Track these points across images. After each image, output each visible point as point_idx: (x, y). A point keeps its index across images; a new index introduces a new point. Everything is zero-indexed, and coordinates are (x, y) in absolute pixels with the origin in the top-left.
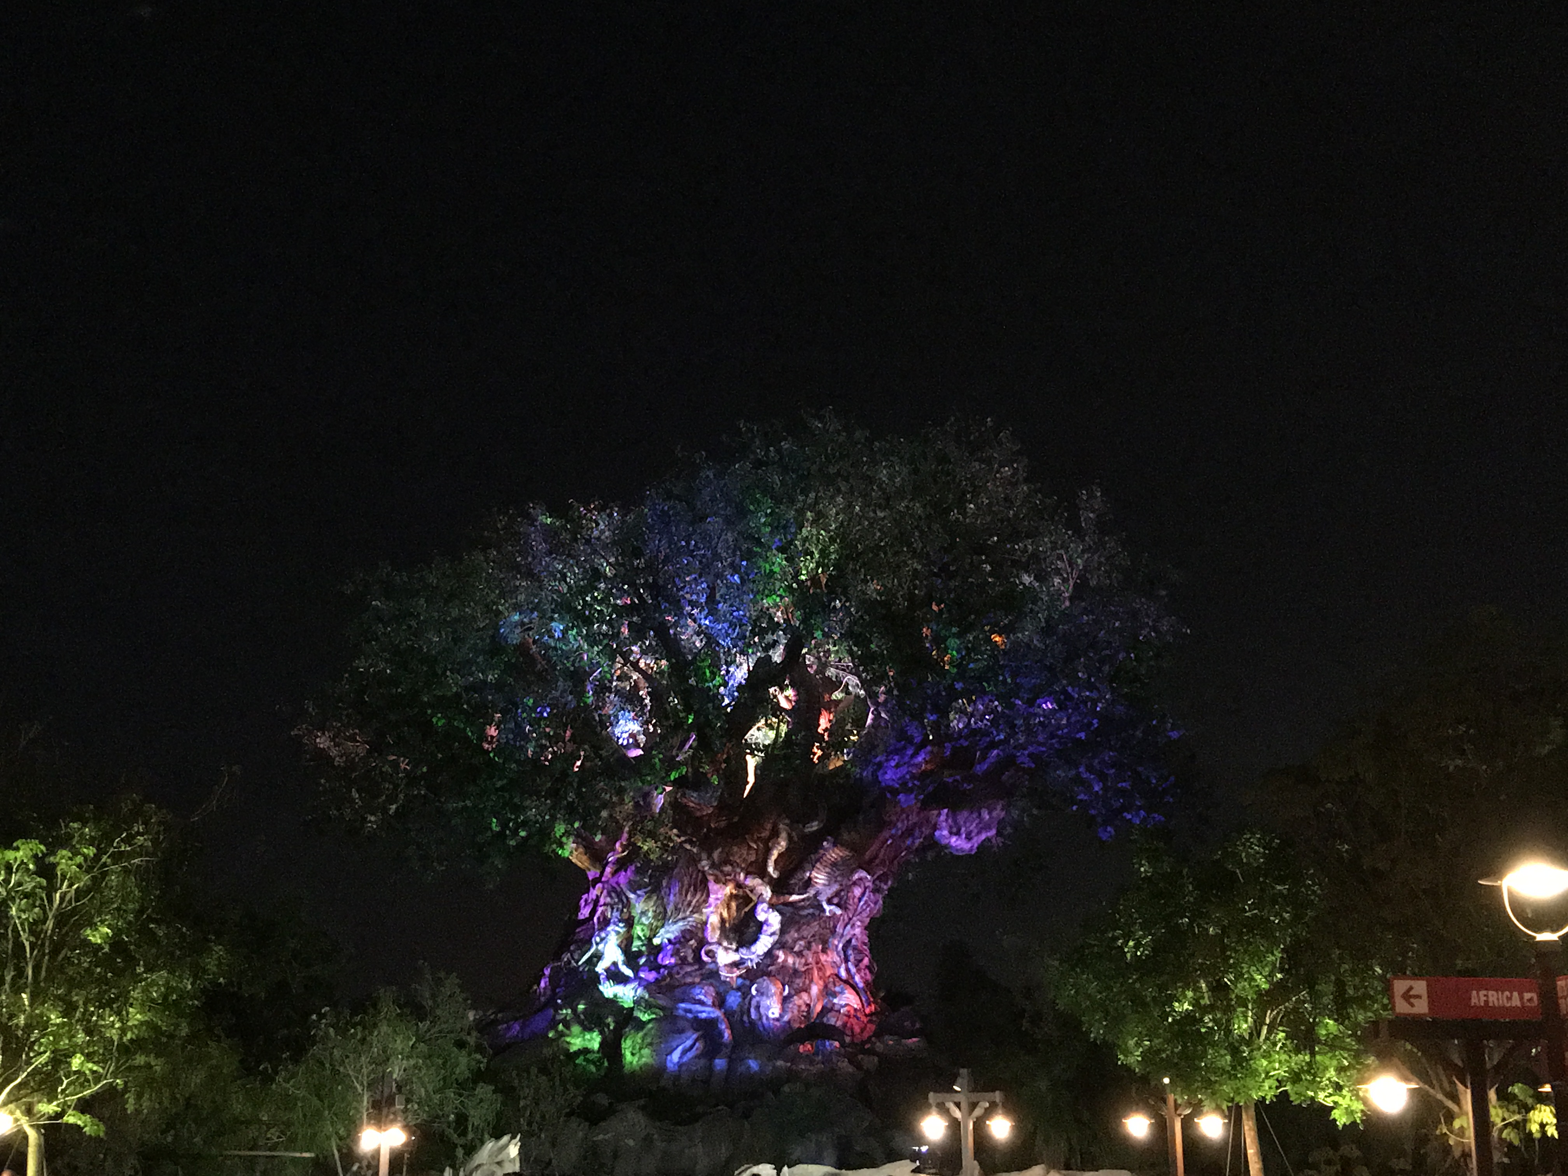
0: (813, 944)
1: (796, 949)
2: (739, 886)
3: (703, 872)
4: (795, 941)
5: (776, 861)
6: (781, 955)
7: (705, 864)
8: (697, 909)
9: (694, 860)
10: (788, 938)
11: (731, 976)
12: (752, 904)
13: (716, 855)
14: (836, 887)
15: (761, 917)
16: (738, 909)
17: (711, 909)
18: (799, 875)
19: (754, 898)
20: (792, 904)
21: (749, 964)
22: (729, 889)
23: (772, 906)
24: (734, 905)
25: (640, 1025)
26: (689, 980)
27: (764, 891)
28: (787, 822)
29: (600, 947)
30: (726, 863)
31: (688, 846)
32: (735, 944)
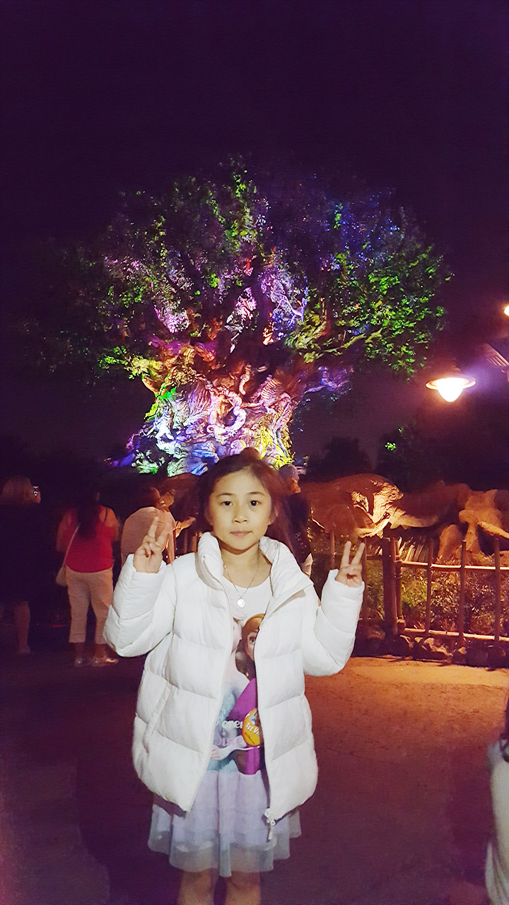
0: (261, 426)
1: (253, 428)
4: (252, 425)
5: (244, 386)
6: (246, 431)
7: (209, 386)
8: (205, 409)
9: (204, 384)
10: (249, 423)
11: (222, 439)
12: (232, 407)
13: (214, 383)
14: (273, 400)
15: (236, 413)
16: (225, 409)
17: (212, 409)
18: (255, 395)
19: (233, 404)
20: (250, 408)
21: (230, 434)
22: (221, 398)
23: (242, 408)
24: (223, 407)
25: (177, 460)
26: (201, 440)
27: (239, 400)
28: (250, 366)
29: (158, 426)
30: (219, 386)
31: (201, 378)
32: (223, 426)
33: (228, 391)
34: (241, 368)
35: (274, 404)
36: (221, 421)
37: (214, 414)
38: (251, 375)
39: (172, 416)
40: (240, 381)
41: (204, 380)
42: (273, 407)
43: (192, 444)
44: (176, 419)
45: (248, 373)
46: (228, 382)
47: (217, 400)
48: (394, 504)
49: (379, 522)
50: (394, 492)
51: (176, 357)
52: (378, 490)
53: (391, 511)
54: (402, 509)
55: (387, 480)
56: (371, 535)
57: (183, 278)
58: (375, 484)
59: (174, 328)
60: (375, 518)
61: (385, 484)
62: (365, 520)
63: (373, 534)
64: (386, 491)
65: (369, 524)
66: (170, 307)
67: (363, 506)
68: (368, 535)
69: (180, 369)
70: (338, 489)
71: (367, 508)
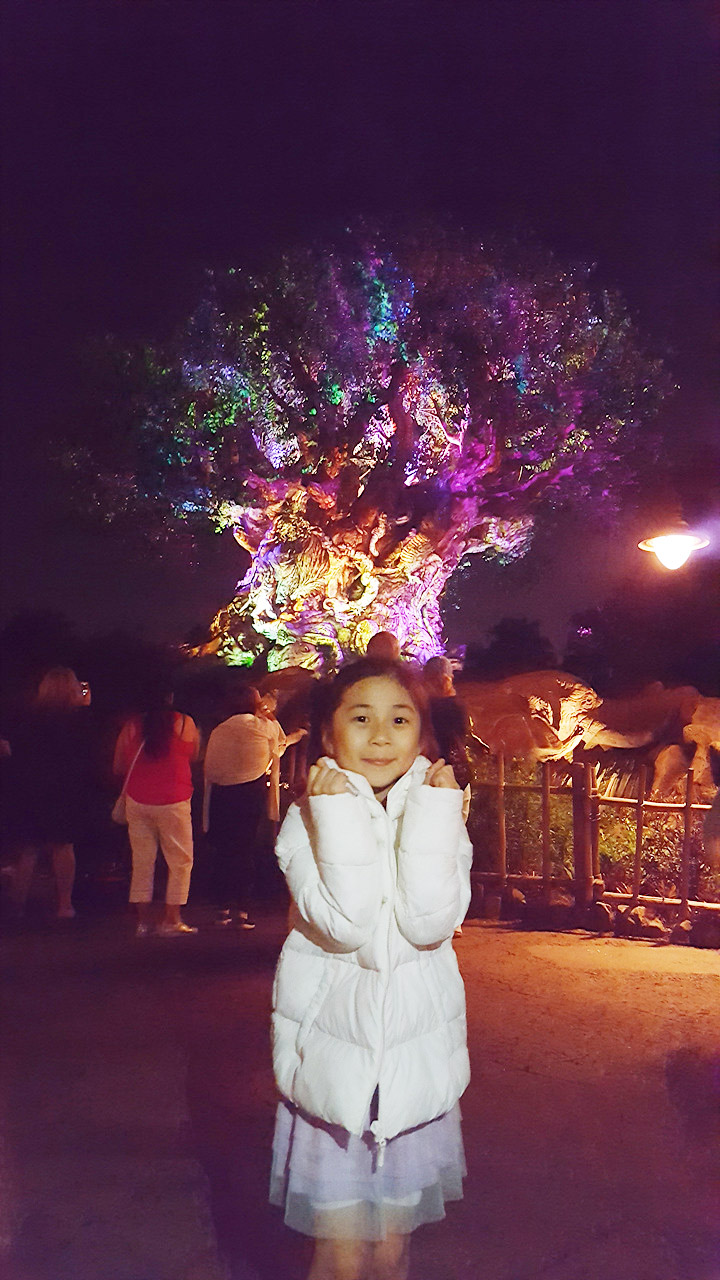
0: (400, 601)
1: (388, 604)
2: (351, 560)
3: (326, 550)
4: (388, 599)
5: (376, 544)
7: (327, 544)
8: (321, 576)
9: (320, 541)
10: (381, 597)
11: (343, 619)
12: (359, 573)
13: (335, 539)
14: (417, 565)
15: (364, 581)
16: (350, 577)
17: (330, 576)
18: (392, 556)
19: (361, 569)
20: (387, 575)
21: (355, 612)
23: (373, 575)
25: (281, 648)
26: (314, 620)
27: (368, 564)
28: (385, 516)
29: (255, 600)
30: (341, 544)
31: (315, 533)
32: (347, 600)
33: (353, 551)
34: (372, 518)
35: (418, 570)
36: (344, 594)
37: (333, 584)
38: (386, 528)
39: (275, 585)
40: (371, 536)
41: (321, 534)
42: (417, 574)
43: (302, 625)
44: (280, 590)
45: (382, 525)
46: (352, 538)
47: (337, 564)
48: (590, 714)
49: (568, 740)
50: (590, 697)
51: (282, 502)
52: (567, 694)
53: (585, 724)
54: (602, 722)
55: (578, 679)
56: (556, 758)
57: (292, 391)
58: (563, 685)
59: (278, 461)
60: (562, 734)
61: (577, 686)
62: (548, 736)
63: (559, 757)
64: (578, 696)
65: (553, 743)
66: (275, 431)
67: (544, 717)
68: (551, 758)
69: (287, 520)
70: (509, 691)
71: (551, 720)
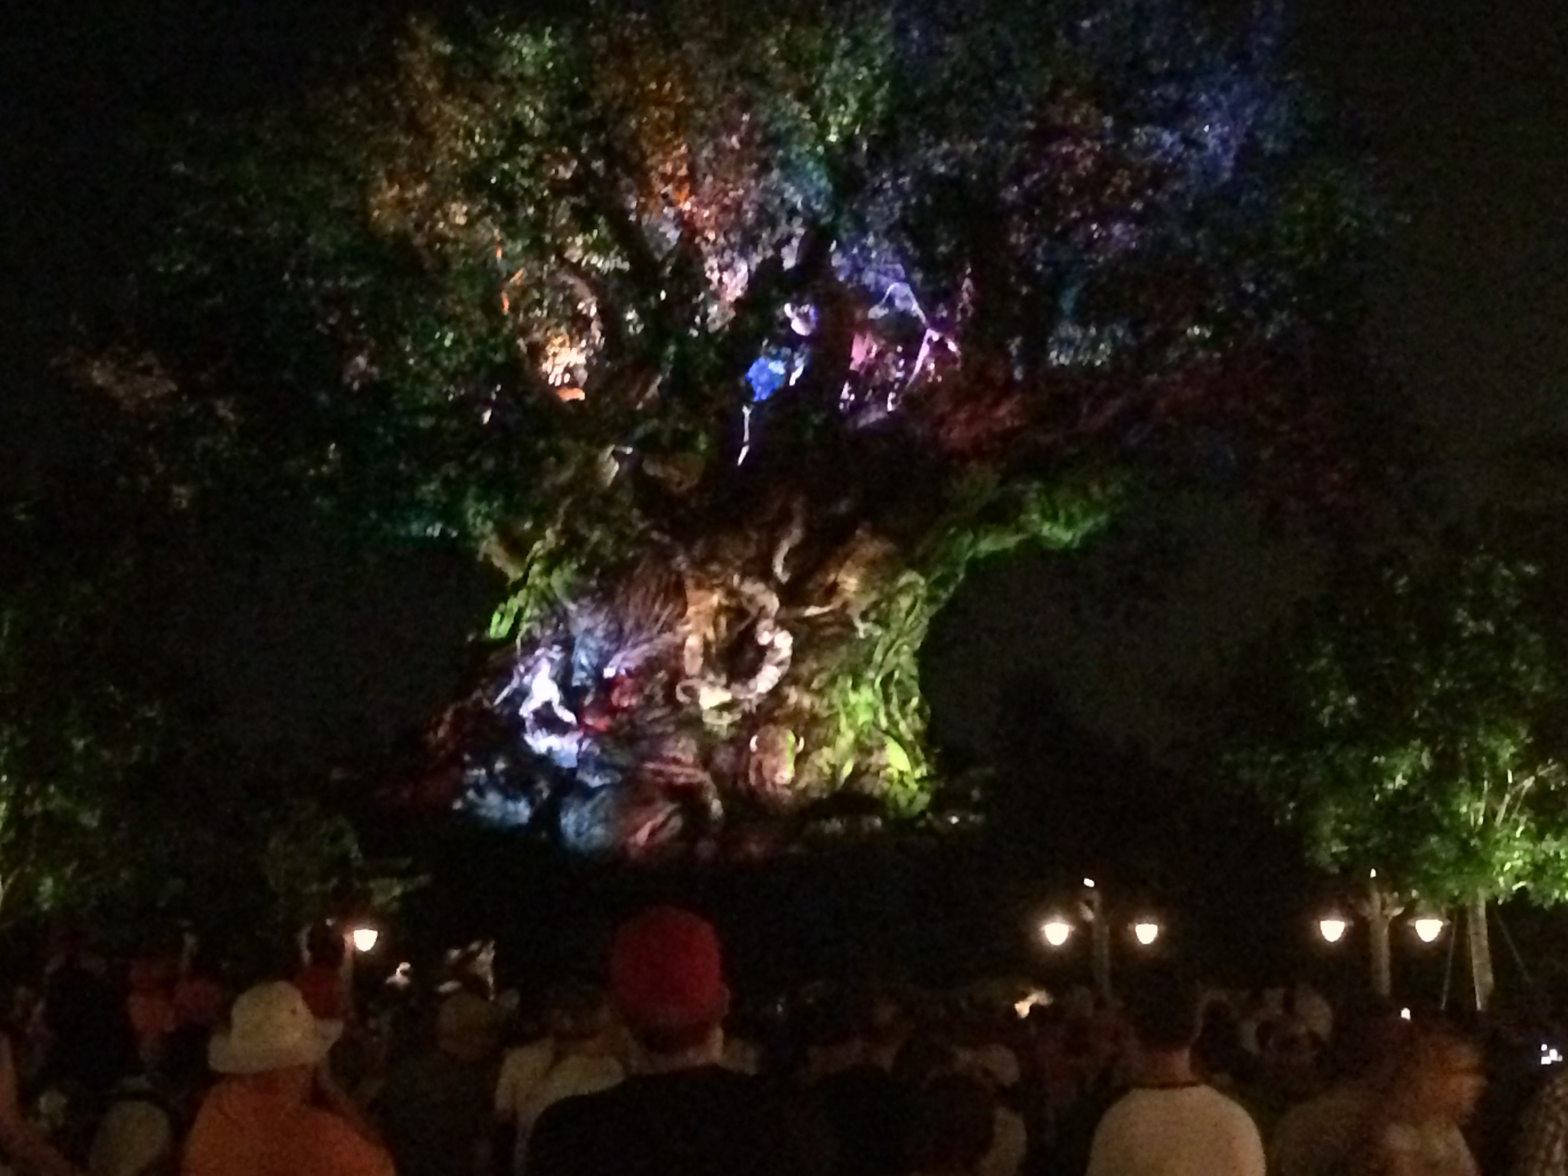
0: (840, 679)
1: (815, 685)
2: (732, 593)
3: (679, 574)
4: (813, 674)
5: (785, 559)
6: (793, 695)
7: (681, 562)
8: (669, 627)
9: (664, 556)
10: (804, 670)
11: (722, 724)
12: (748, 621)
13: (699, 549)
14: (873, 597)
15: (764, 639)
16: (729, 626)
17: (688, 627)
18: (819, 578)
19: (754, 611)
20: (808, 620)
21: (746, 706)
22: (716, 599)
23: (781, 623)
24: (723, 621)
25: (587, 793)
27: (773, 603)
28: (803, 497)
29: (527, 679)
30: (711, 560)
31: (654, 535)
32: (725, 680)
33: (737, 576)
34: (775, 504)
36: (719, 665)
37: (693, 642)
38: (807, 524)
39: (569, 645)
40: (774, 544)
41: (665, 539)
43: (632, 741)
45: (797, 519)
46: (737, 548)
47: (703, 602)
